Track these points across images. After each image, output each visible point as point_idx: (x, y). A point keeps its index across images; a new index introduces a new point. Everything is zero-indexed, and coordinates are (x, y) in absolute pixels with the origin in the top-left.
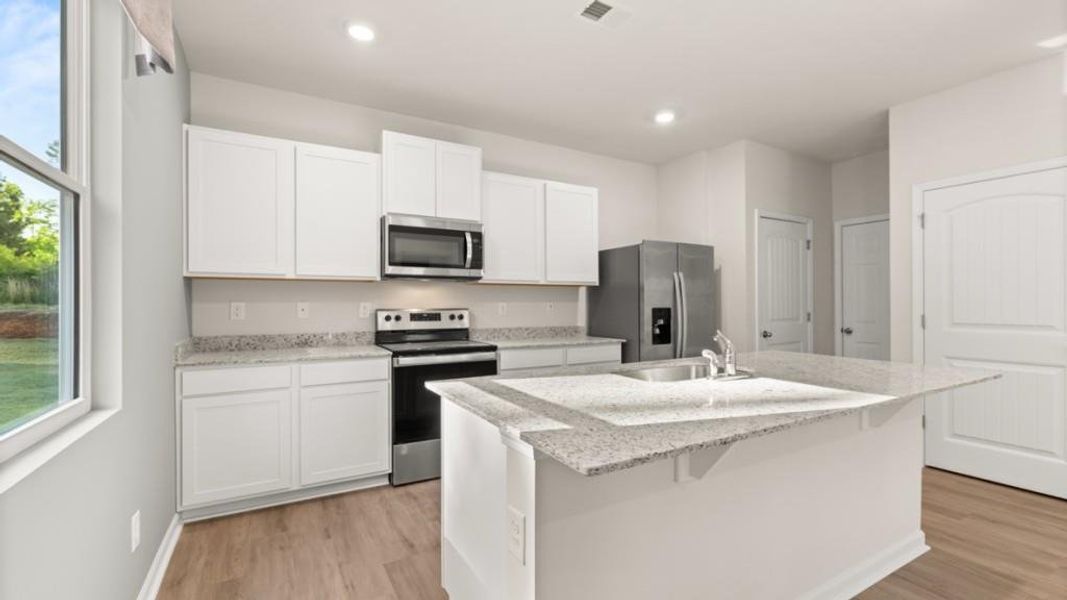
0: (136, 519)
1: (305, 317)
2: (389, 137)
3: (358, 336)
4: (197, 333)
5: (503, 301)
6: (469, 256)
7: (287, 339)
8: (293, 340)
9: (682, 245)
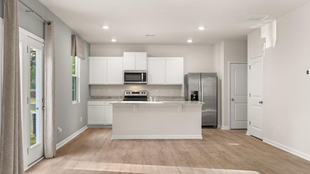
0: (81, 118)
1: (110, 92)
2: (125, 53)
3: (121, 97)
4: (91, 95)
5: (157, 89)
6: (142, 78)
7: (106, 97)
8: (108, 97)
9: (203, 73)
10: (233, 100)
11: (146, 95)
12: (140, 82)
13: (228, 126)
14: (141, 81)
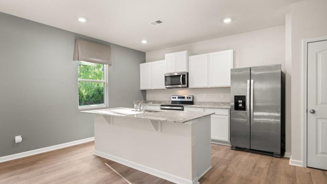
4: (147, 100)
6: (181, 81)
7: (157, 101)
8: (159, 102)
9: (253, 67)
10: (313, 112)
11: (191, 100)
12: (180, 86)
13: (301, 160)
14: (180, 84)
